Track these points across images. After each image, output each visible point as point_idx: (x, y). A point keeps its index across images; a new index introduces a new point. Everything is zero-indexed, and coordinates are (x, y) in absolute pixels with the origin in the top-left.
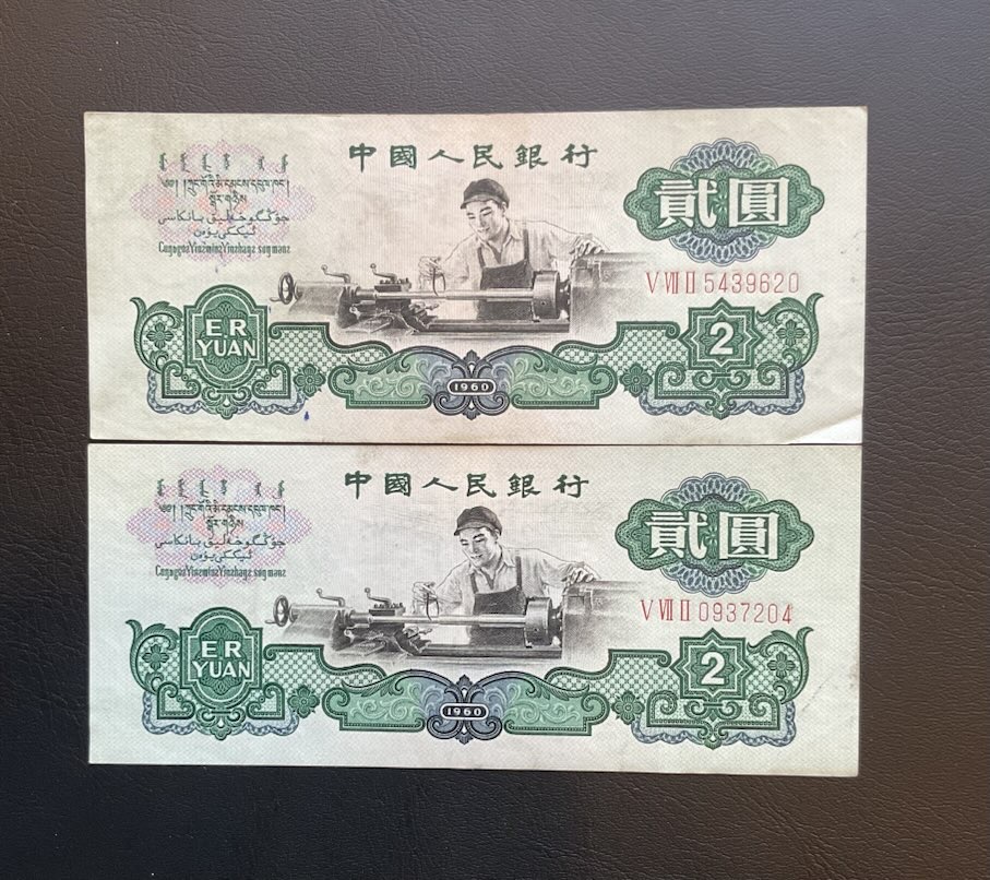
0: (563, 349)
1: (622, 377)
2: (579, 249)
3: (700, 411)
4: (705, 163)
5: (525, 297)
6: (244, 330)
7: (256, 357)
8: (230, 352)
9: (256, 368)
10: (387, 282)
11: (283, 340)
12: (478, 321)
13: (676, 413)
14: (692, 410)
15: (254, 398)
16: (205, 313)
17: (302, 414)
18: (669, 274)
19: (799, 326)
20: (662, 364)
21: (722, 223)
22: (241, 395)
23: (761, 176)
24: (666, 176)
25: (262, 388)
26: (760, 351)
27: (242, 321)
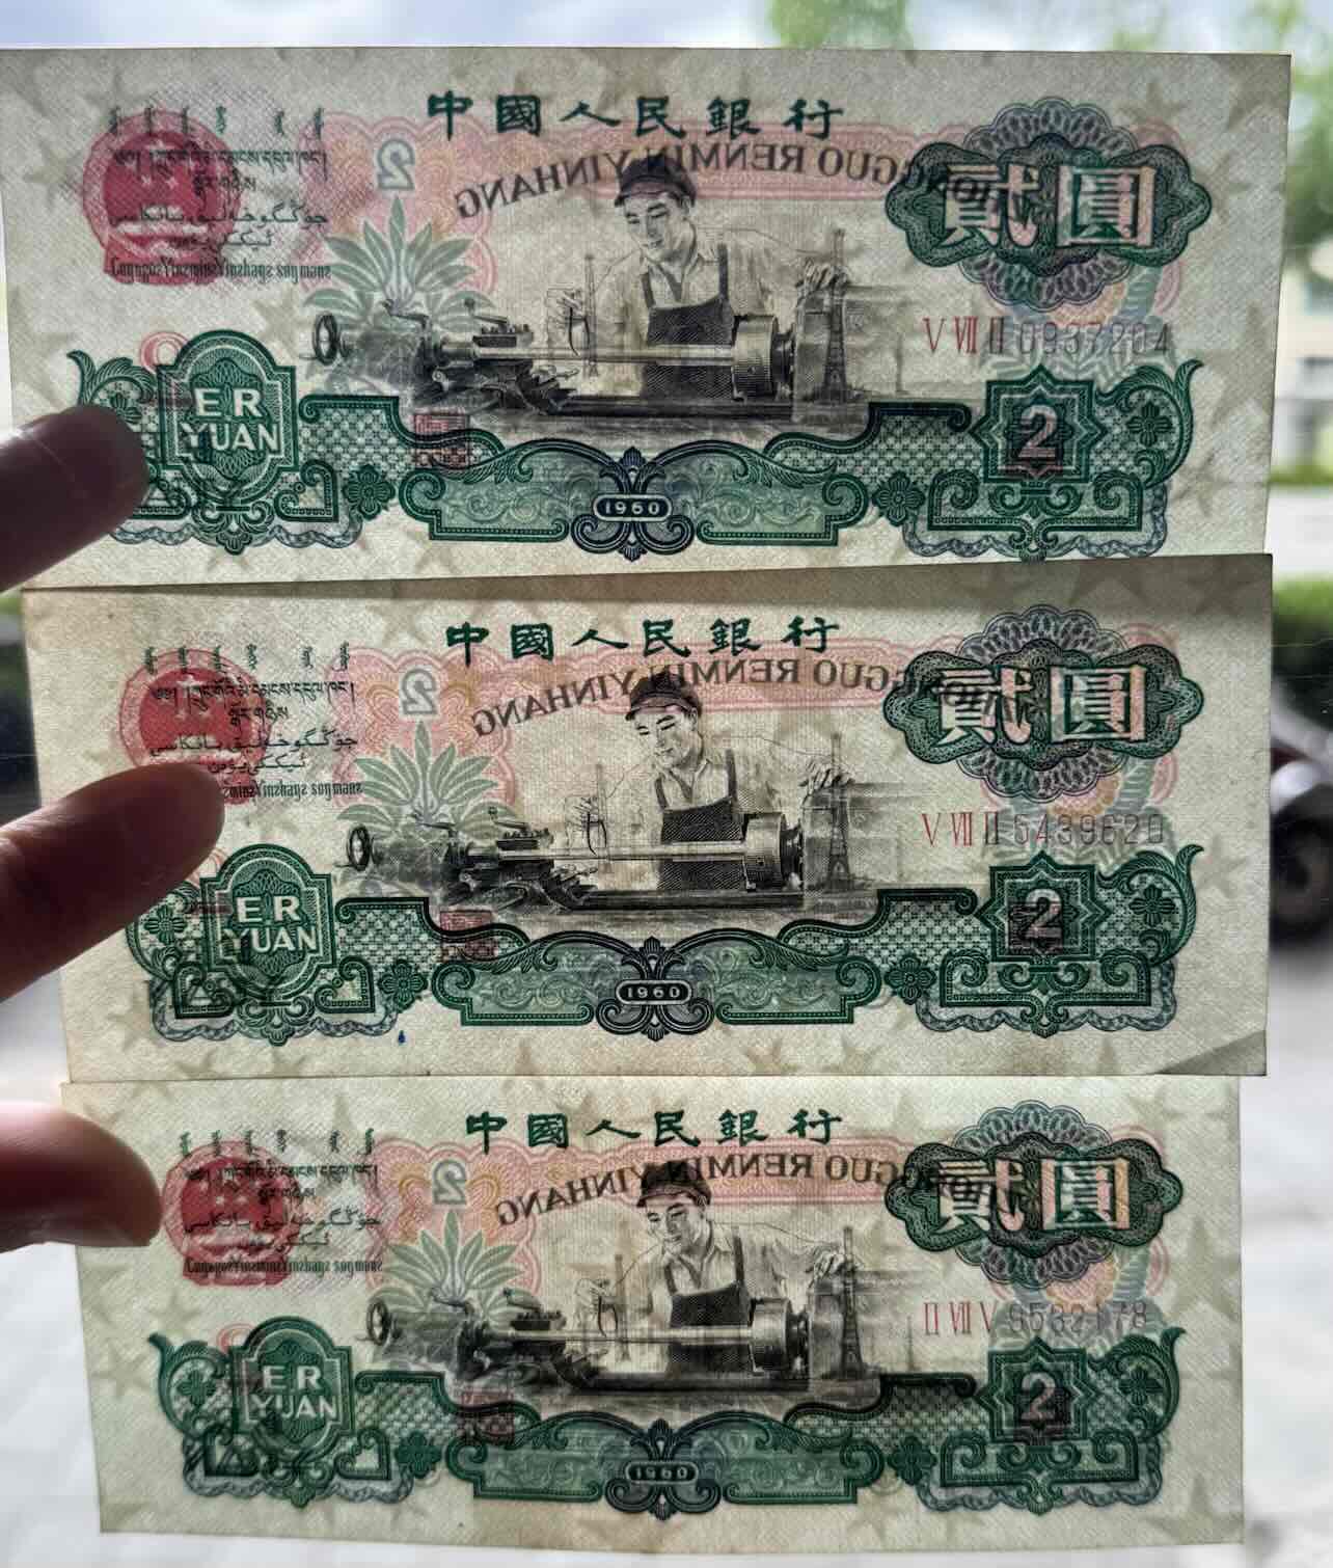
0: (794, 932)
1: (888, 974)
2: (815, 778)
3: (1012, 1025)
4: (1011, 644)
5: (733, 854)
6: (297, 911)
7: (317, 951)
8: (277, 946)
9: (319, 967)
10: (514, 835)
11: (357, 925)
12: (659, 891)
13: (975, 1029)
14: (998, 1024)
15: (317, 1014)
16: (235, 888)
17: (393, 1035)
18: (957, 817)
19: (1165, 894)
20: (950, 953)
21: (1042, 737)
22: (297, 1009)
23: (1103, 664)
24: (950, 664)
25: (330, 998)
26: (1104, 933)
27: (293, 899)
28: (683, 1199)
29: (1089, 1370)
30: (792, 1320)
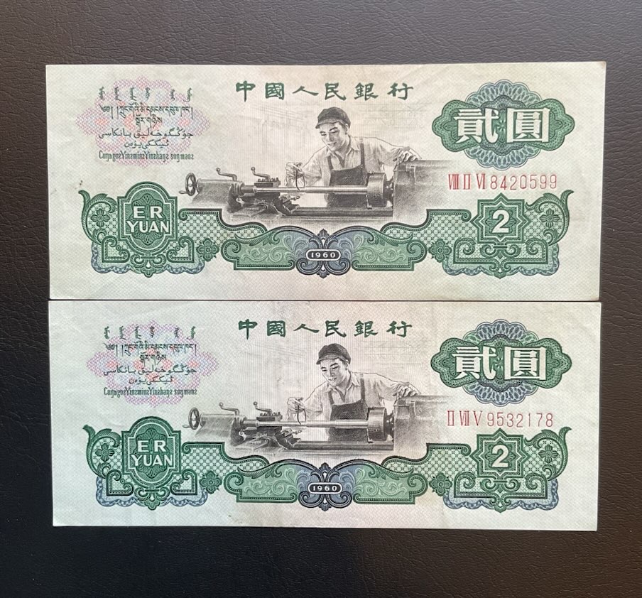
28: (337, 361)
29: (524, 446)
30: (386, 417)
